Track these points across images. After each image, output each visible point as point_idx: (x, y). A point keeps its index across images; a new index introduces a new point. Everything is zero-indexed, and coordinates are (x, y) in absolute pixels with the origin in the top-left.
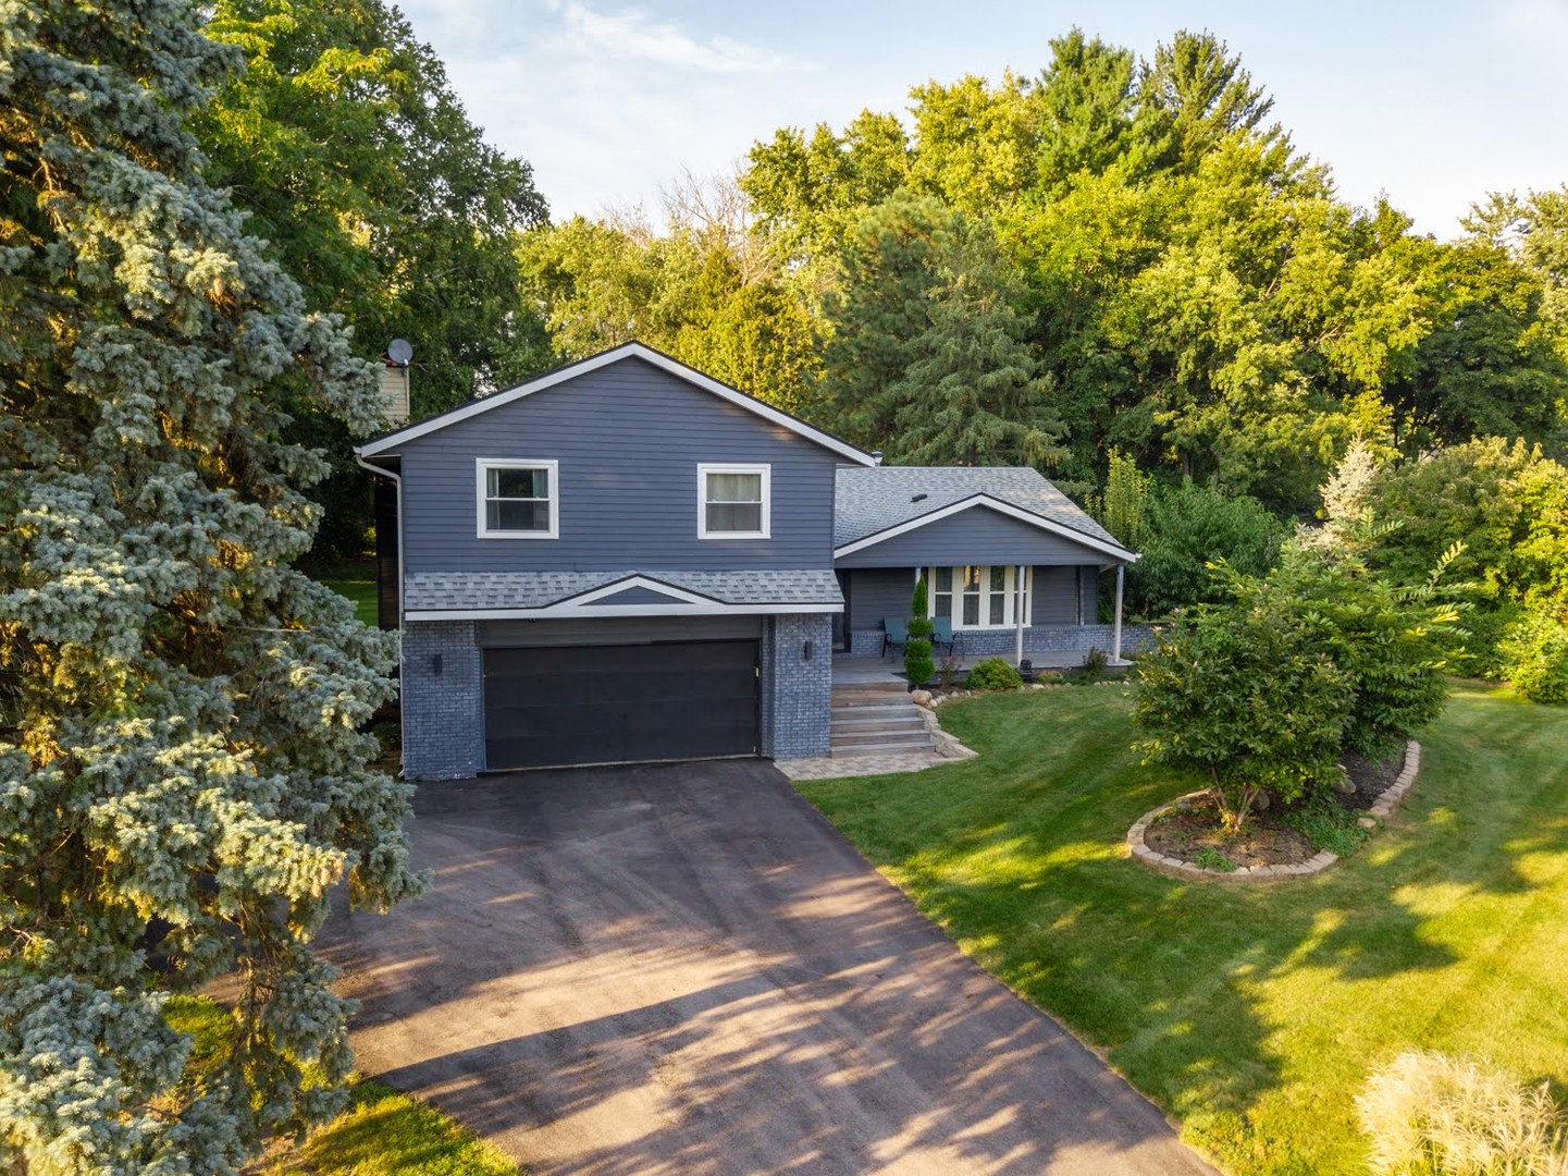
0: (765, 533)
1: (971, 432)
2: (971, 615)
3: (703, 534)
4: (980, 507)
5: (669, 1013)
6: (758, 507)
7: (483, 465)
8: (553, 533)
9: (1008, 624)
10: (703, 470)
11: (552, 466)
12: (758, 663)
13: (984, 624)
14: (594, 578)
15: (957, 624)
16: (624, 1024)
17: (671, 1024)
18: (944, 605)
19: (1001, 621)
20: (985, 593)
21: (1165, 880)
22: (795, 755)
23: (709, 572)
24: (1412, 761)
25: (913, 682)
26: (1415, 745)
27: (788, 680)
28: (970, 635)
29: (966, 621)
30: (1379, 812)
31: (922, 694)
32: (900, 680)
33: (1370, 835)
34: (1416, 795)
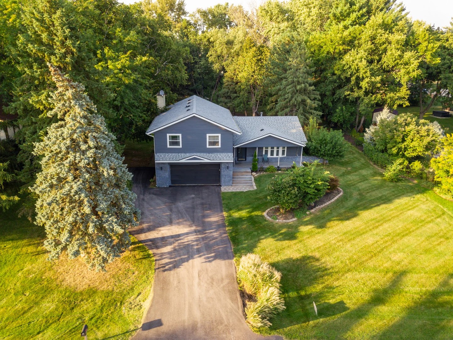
0: (220, 146)
3: (208, 146)
4: (270, 136)
5: (179, 236)
6: (218, 142)
7: (168, 135)
8: (181, 147)
10: (208, 135)
11: (180, 135)
12: (220, 168)
13: (275, 156)
14: (188, 155)
15: (269, 156)
16: (172, 237)
17: (178, 237)
18: (266, 152)
19: (279, 155)
20: (275, 150)
21: (266, 220)
22: (225, 185)
23: (209, 153)
24: (336, 198)
25: (252, 171)
26: (341, 194)
27: (224, 172)
28: (272, 158)
29: (271, 155)
30: (313, 211)
31: (254, 173)
32: (250, 170)
33: (307, 215)
34: (328, 206)
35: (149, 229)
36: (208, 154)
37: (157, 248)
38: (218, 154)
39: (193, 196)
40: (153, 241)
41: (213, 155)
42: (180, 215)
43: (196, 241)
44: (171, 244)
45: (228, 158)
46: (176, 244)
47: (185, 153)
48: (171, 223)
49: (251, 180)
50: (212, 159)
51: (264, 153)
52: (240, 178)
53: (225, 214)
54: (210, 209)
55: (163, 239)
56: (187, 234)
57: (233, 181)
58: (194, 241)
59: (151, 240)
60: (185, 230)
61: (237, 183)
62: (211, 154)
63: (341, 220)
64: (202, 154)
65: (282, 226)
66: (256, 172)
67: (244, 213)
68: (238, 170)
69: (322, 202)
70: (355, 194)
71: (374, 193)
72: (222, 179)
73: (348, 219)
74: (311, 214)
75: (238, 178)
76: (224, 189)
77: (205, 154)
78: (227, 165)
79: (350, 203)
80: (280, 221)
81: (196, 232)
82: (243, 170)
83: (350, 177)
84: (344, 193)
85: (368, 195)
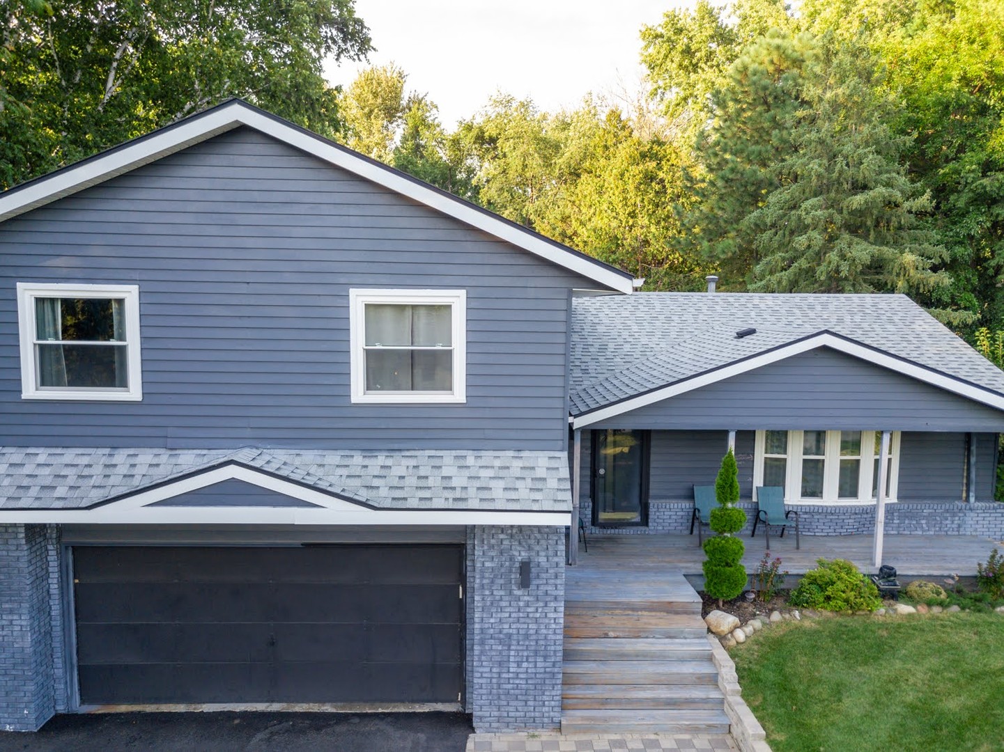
0: (458, 394)
1: (833, 256)
2: (812, 487)
3: (359, 393)
4: (825, 349)
6: (449, 354)
7: (28, 293)
8: (134, 391)
9: (865, 498)
10: (359, 299)
11: (129, 294)
12: (462, 579)
13: (830, 497)
14: (188, 459)
15: (793, 495)
18: (776, 473)
19: (854, 494)
20: (833, 457)
22: (505, 723)
23: (369, 451)
25: (709, 602)
27: (494, 615)
28: (812, 511)
29: (805, 494)
31: (724, 620)
32: (689, 595)
36: (358, 459)
38: (448, 456)
41: (400, 465)
45: (523, 492)
47: (171, 445)
49: (713, 680)
50: (383, 495)
51: (758, 480)
52: (622, 657)
57: (568, 681)
61: (604, 703)
62: (381, 459)
64: (309, 457)
66: (731, 605)
68: (603, 593)
72: (481, 671)
75: (603, 658)
77: (333, 458)
78: (521, 555)
82: (641, 590)
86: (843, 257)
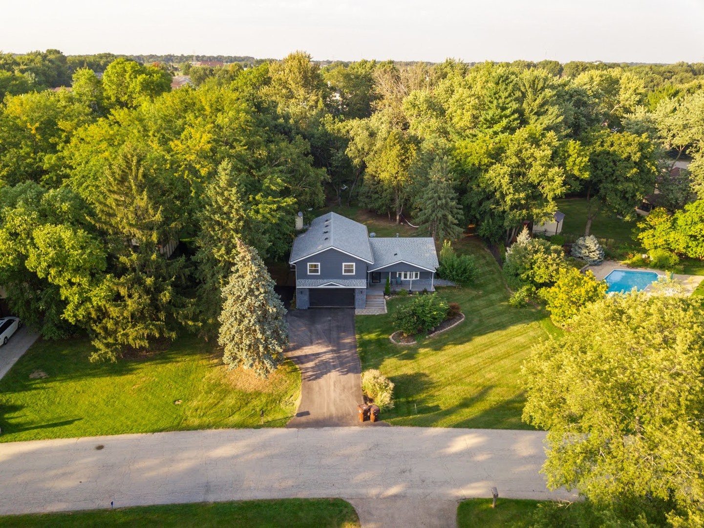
0: (354, 274)
3: (343, 274)
4: (402, 262)
6: (353, 270)
7: (308, 264)
8: (319, 274)
10: (344, 264)
11: (319, 264)
12: (352, 295)
13: (408, 279)
14: (325, 281)
17: (318, 355)
18: (400, 275)
20: (409, 273)
21: (391, 343)
22: (359, 308)
24: (456, 324)
25: (385, 294)
26: (463, 319)
27: (358, 297)
28: (405, 281)
29: (404, 278)
30: (432, 335)
32: (383, 294)
33: (426, 339)
34: (447, 331)
35: (295, 348)
36: (343, 281)
37: (302, 363)
38: (353, 280)
39: (329, 318)
40: (298, 358)
41: (348, 281)
42: (319, 336)
43: (332, 359)
44: (312, 361)
45: (361, 284)
46: (317, 361)
47: (323, 279)
48: (311, 343)
49: (383, 304)
50: (347, 285)
51: (397, 277)
52: (373, 301)
53: (357, 336)
54: (344, 332)
55: (306, 356)
56: (325, 352)
57: (366, 304)
58: (330, 359)
59: (296, 357)
60: (324, 349)
61: (370, 306)
62: (346, 281)
63: (455, 344)
64: (338, 280)
65: (404, 348)
66: (389, 295)
67: (373, 336)
68: (371, 295)
69: (442, 327)
70: (476, 321)
71: (492, 320)
72: (357, 303)
73: (461, 343)
74: (430, 338)
75: (371, 301)
76: (358, 312)
77: (340, 281)
78: (361, 291)
79: (468, 329)
80: (403, 344)
81: (332, 351)
82: (376, 293)
83: (477, 302)
84: (466, 319)
85: (487, 321)
86: (436, 215)
